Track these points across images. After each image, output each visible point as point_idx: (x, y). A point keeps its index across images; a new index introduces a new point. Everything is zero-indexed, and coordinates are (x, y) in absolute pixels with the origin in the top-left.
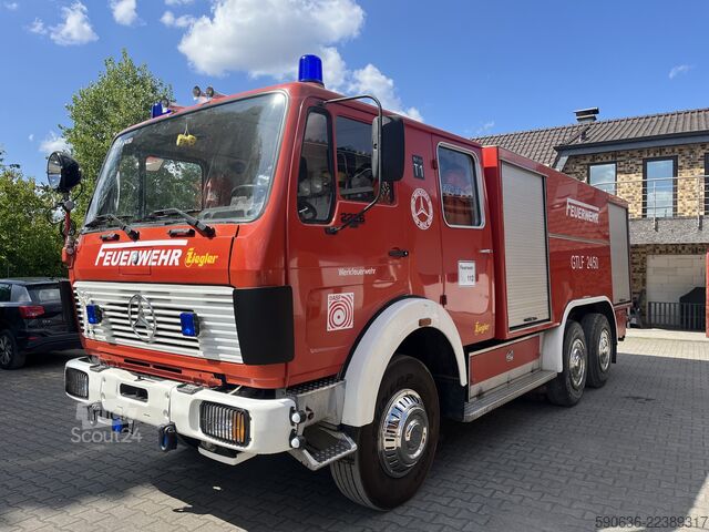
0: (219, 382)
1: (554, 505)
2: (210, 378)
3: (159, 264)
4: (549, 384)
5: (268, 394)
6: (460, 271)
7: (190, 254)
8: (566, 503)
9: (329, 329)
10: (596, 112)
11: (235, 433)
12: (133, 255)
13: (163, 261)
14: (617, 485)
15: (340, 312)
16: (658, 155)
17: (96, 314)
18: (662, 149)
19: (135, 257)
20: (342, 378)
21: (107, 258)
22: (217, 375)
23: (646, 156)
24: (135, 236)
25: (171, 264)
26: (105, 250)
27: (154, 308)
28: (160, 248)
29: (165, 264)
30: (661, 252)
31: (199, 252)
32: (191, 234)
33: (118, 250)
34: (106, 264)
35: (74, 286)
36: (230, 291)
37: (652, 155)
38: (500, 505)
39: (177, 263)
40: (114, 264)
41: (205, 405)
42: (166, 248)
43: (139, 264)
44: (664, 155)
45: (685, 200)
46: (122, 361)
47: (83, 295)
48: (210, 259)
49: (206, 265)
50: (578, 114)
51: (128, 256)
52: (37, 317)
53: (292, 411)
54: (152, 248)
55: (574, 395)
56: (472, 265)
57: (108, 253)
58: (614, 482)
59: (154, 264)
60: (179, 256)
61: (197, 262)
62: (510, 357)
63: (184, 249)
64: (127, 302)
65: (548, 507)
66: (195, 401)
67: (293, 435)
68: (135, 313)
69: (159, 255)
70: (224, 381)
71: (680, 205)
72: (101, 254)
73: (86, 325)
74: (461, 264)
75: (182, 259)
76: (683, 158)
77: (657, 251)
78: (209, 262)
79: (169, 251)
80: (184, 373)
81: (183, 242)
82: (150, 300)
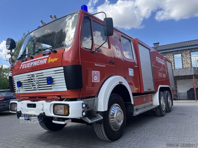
0: (59, 98)
1: (163, 138)
2: (56, 97)
3: (40, 64)
4: (156, 108)
5: (75, 100)
6: (129, 71)
7: (49, 59)
8: (167, 137)
9: (93, 81)
10: (158, 43)
11: (64, 112)
12: (32, 63)
13: (41, 63)
14: (181, 132)
15: (96, 77)
16: (177, 53)
17: (20, 84)
18: (177, 51)
19: (32, 64)
20: (97, 97)
21: (24, 66)
22: (58, 96)
23: (173, 53)
24: (32, 58)
25: (43, 63)
26: (23, 64)
27: (38, 78)
28: (40, 59)
29: (42, 64)
30: (180, 79)
31: (52, 58)
32: (50, 53)
33: (27, 63)
34: (23, 68)
35: (13, 77)
36: (62, 68)
37: (175, 53)
38: (147, 139)
39: (45, 63)
40: (25, 67)
41: (55, 105)
42: (42, 59)
43: (33, 65)
44: (178, 52)
45: (185, 64)
46: (28, 98)
47: (16, 80)
48: (56, 59)
49: (55, 61)
50: (154, 44)
51: (30, 64)
52: (2, 100)
53: (83, 104)
54: (38, 60)
55: (163, 113)
56: (133, 70)
57: (24, 65)
58: (180, 132)
59: (38, 64)
60: (46, 60)
61: (52, 61)
62: (144, 100)
63: (48, 58)
64: (30, 78)
65: (162, 138)
66: (52, 104)
67: (83, 112)
68: (32, 82)
69: (40, 62)
70: (60, 98)
71: (184, 66)
72: (22, 65)
73: (17, 88)
74: (129, 69)
75: (47, 61)
76: (184, 53)
77: (179, 79)
78: (56, 60)
79: (43, 60)
80: (48, 98)
81: (48, 56)
82: (37, 76)
